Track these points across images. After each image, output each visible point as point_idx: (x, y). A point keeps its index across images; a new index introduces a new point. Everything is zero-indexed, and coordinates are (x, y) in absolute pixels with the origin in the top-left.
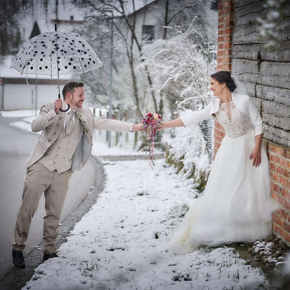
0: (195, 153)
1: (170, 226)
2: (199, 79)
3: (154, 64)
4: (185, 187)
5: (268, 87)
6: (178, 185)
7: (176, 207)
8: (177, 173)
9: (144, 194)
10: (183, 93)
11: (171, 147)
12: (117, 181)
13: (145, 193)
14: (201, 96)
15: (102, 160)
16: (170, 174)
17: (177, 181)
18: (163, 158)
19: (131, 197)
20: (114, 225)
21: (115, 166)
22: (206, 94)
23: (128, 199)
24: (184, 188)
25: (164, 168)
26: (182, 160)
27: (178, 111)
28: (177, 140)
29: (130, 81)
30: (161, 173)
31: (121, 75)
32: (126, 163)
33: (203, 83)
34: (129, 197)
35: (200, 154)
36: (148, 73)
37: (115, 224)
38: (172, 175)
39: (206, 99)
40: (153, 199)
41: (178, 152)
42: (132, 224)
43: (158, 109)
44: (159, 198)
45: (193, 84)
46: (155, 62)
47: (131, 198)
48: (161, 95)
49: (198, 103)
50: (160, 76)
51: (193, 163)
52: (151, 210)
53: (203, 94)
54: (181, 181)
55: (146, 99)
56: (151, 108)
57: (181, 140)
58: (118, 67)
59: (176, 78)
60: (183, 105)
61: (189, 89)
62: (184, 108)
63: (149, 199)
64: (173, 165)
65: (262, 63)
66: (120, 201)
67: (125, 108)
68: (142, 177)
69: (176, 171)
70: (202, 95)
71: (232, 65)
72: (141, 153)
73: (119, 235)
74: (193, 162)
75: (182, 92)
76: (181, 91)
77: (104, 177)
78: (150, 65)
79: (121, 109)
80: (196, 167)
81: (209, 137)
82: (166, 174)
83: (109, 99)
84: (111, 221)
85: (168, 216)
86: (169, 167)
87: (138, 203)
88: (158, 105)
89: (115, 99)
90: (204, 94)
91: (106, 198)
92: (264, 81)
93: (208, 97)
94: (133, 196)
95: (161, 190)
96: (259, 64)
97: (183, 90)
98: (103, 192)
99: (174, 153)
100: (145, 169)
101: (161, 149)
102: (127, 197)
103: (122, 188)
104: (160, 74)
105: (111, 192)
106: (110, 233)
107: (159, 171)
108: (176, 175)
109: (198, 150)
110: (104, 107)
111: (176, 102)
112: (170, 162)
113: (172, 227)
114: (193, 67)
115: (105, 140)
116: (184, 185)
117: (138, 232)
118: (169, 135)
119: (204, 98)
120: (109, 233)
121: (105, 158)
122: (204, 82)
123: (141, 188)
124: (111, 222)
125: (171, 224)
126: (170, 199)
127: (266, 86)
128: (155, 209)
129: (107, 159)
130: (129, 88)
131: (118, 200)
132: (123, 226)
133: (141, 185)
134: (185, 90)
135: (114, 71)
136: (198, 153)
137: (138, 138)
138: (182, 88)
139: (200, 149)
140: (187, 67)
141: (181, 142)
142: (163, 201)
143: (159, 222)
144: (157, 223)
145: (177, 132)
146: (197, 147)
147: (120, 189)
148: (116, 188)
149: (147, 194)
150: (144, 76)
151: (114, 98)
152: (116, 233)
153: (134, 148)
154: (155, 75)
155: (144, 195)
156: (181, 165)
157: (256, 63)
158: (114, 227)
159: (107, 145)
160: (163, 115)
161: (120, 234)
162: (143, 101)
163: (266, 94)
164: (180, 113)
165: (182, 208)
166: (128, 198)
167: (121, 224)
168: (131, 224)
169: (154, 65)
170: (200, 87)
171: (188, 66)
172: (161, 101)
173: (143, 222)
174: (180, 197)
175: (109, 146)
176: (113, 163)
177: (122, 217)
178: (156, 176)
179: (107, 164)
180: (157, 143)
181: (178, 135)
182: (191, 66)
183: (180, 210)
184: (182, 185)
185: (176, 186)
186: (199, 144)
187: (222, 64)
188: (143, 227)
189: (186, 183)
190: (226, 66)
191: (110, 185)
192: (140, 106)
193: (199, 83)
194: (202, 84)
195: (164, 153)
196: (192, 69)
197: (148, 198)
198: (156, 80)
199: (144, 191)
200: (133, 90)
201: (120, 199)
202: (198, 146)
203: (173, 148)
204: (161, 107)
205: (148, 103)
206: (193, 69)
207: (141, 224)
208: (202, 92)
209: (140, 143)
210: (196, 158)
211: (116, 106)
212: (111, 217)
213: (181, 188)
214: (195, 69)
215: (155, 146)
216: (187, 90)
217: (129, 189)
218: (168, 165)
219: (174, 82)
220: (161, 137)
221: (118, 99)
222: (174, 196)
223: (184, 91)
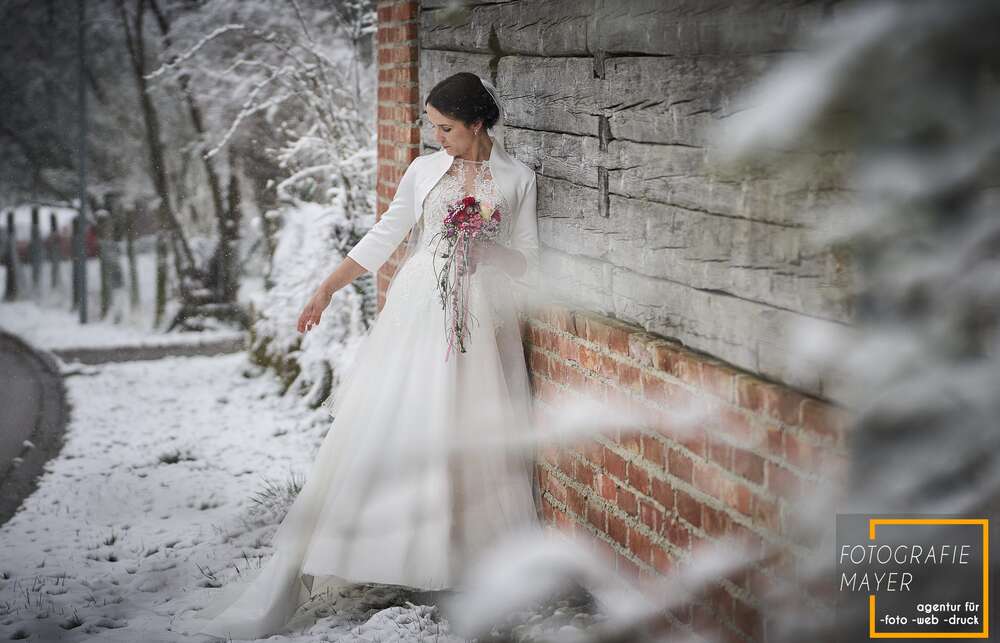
0: (330, 333)
1: (251, 551)
2: (335, 114)
3: (205, 70)
4: (305, 434)
5: (519, 131)
6: (283, 428)
7: (271, 493)
8: (282, 394)
9: (182, 459)
10: (286, 156)
11: (262, 316)
12: (101, 424)
13: (184, 455)
14: (343, 163)
15: (60, 362)
16: (263, 397)
17: (280, 415)
18: (244, 349)
19: (142, 467)
20: (86, 553)
21: (100, 379)
22: (357, 155)
23: (133, 474)
24: (301, 437)
25: (244, 380)
26: (295, 354)
27: (282, 209)
28: (280, 294)
29: (138, 125)
30: (236, 395)
31: (113, 107)
32: (132, 369)
33: (345, 125)
34: (136, 468)
35: (347, 333)
36: (190, 100)
37: (89, 549)
38: (268, 399)
39: (355, 170)
40: (208, 472)
41: (282, 332)
42: (141, 549)
43: (226, 206)
44: (224, 469)
45: (315, 127)
46: (207, 67)
47: (141, 471)
48: (232, 163)
49: (335, 184)
50: (225, 107)
51: (327, 364)
52: (198, 503)
53: (346, 155)
54: (292, 417)
55: (189, 176)
56: (205, 203)
57: (289, 294)
58: (102, 82)
59: (273, 110)
60: (293, 190)
61: (306, 142)
62: (297, 200)
63: (196, 472)
64: (270, 371)
65: (503, 60)
66: (107, 482)
67: (127, 203)
68: (179, 409)
69: (278, 387)
70: (345, 159)
71: (420, 70)
72: (177, 337)
73: (100, 582)
74: (327, 358)
75: (282, 154)
76: (283, 149)
77: (64, 412)
78: (195, 73)
79: (115, 208)
80: (335, 374)
81: (369, 284)
82: (249, 398)
83: (77, 179)
84: (77, 541)
85: (248, 520)
86: (259, 375)
87: (163, 485)
88: (225, 194)
89: (95, 179)
90: (351, 155)
91: (68, 473)
92: (509, 115)
93: (362, 164)
94: (149, 465)
95: (231, 446)
96: (494, 64)
97: (287, 147)
98: (60, 458)
99: (271, 334)
100: (188, 385)
101: (236, 325)
102: (130, 470)
103: (116, 443)
104: (223, 101)
105: (82, 456)
106: (74, 578)
107: (230, 390)
108: (277, 400)
109: (339, 322)
110: (64, 203)
111: (270, 183)
112: (262, 359)
113: (258, 552)
114: (313, 79)
115: (69, 303)
116: (300, 428)
117: (156, 573)
118: (260, 283)
119: (349, 169)
120: (69, 577)
121: (69, 355)
122: (347, 121)
123: (172, 442)
124: (77, 544)
125: (254, 543)
126: (257, 472)
127: (518, 127)
128: (212, 502)
129: (76, 359)
130: (138, 143)
131: (103, 478)
132: (114, 555)
133: (173, 433)
134: (293, 147)
135: (90, 95)
136: (340, 331)
137: (169, 293)
138: (284, 140)
139: (346, 320)
140: (297, 79)
141: (289, 300)
142: (237, 476)
143: (220, 538)
144: (215, 542)
145: (280, 270)
146: (338, 316)
147: (110, 447)
148: (98, 444)
149: (189, 459)
150: (178, 108)
151: (92, 177)
152: (93, 577)
153: (157, 323)
154: (209, 104)
155: (181, 463)
156: (294, 368)
157: (487, 60)
158: (85, 560)
159: (76, 317)
160: (242, 222)
161: (104, 579)
162: (179, 181)
163: (516, 151)
164: (285, 216)
165: (286, 495)
166: (133, 470)
167: (107, 551)
168: (138, 549)
169: (204, 75)
170: (338, 137)
171: (298, 75)
172: (234, 181)
173: (175, 541)
174: (286, 463)
175: (84, 320)
176: (91, 369)
177: (110, 529)
178: (220, 405)
179: (76, 373)
180: (225, 306)
181: (281, 280)
182: (309, 74)
183: (282, 502)
184: (296, 428)
185: (275, 432)
186: (341, 304)
187: (391, 66)
188: (173, 554)
189: (306, 422)
190: (404, 71)
191: (81, 436)
192: (172, 198)
193: (333, 125)
194: (342, 129)
195: (247, 334)
196: (311, 82)
197: (192, 470)
198: (211, 118)
199: (181, 451)
200: (147, 152)
201: (109, 475)
202: (340, 309)
203: (267, 319)
204: (234, 196)
205: (195, 188)
206: (316, 84)
207: (168, 547)
208: (345, 150)
209: (173, 307)
210: (336, 346)
211: (100, 200)
212: (78, 531)
213: (292, 438)
214: (319, 83)
215: (220, 316)
216: (298, 145)
217: (139, 447)
218: (256, 370)
219: (266, 123)
220: (236, 288)
221: (106, 178)
222: (269, 462)
223: (290, 150)
